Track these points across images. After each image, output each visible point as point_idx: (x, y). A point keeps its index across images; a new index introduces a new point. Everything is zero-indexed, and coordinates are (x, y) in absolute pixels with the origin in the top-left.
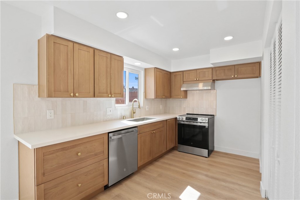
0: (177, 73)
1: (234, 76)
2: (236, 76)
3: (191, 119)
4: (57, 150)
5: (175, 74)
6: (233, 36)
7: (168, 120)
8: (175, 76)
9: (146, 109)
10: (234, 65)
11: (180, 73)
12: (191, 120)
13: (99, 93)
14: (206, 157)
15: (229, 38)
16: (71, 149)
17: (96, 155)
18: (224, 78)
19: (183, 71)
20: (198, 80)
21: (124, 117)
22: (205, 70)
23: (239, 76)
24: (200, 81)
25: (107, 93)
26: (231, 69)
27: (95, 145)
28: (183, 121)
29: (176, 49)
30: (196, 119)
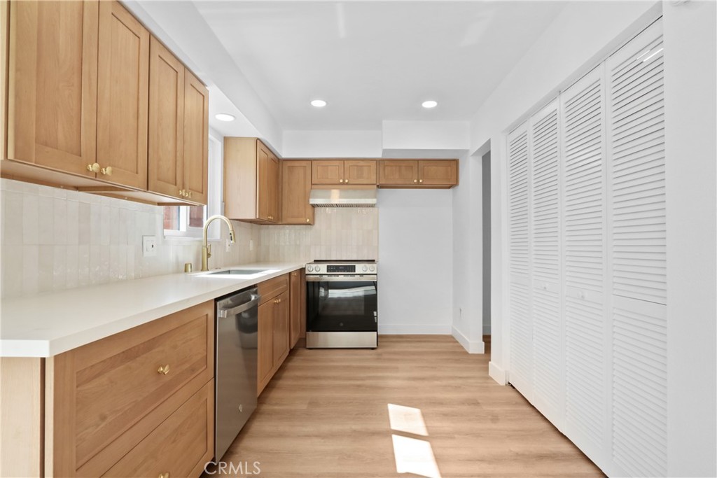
0: (296, 164)
1: (418, 181)
2: (421, 181)
3: (341, 268)
4: (111, 358)
5: (289, 164)
6: (438, 102)
7: (292, 274)
8: (291, 168)
9: (225, 247)
10: (418, 160)
11: (304, 164)
12: (341, 270)
13: (159, 179)
14: (373, 349)
15: (430, 104)
16: (145, 355)
17: (193, 370)
18: (400, 182)
19: (311, 160)
20: (347, 184)
21: (190, 266)
22: (361, 163)
23: (427, 182)
24: (350, 186)
25: (176, 185)
26: (412, 167)
27: (191, 340)
28: (321, 275)
29: (319, 104)
30: (353, 269)
